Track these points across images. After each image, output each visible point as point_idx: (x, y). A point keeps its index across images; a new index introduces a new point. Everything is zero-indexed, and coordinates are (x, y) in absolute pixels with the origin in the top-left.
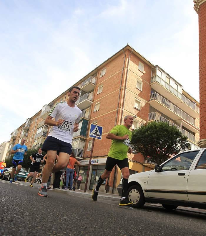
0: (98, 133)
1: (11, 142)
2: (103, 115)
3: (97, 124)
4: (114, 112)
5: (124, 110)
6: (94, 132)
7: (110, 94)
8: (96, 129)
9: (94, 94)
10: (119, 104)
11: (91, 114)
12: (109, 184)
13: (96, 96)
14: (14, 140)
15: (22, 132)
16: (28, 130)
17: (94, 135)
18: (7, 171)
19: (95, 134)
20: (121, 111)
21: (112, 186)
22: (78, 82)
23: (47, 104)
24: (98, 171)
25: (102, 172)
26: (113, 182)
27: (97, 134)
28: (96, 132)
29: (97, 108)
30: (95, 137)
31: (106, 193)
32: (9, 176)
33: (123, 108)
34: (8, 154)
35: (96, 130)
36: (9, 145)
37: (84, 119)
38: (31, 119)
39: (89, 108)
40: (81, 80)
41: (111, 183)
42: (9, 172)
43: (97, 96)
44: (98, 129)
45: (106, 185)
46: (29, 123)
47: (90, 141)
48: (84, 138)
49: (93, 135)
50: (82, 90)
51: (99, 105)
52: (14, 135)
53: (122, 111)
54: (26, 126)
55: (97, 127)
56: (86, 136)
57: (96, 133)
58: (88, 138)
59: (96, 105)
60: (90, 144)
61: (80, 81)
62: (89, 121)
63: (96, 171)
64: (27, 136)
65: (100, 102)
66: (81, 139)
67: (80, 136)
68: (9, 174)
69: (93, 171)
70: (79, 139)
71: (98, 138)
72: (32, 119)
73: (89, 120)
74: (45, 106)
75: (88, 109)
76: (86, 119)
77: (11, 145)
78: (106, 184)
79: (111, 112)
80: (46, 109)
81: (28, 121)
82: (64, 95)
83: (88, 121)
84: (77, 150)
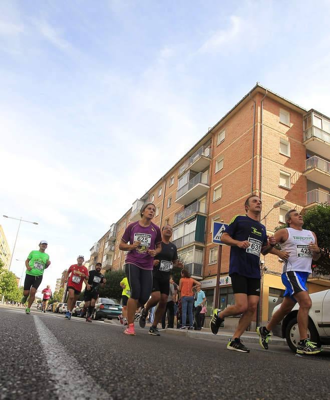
1: (92, 262)
3: (223, 222)
5: (262, 193)
6: (219, 234)
7: (237, 169)
9: (210, 173)
10: (254, 183)
11: (209, 206)
14: (96, 258)
15: (107, 246)
16: (114, 241)
23: (139, 199)
24: (230, 296)
29: (217, 195)
33: (260, 189)
37: (199, 215)
39: (205, 197)
43: (215, 176)
47: (211, 249)
48: (201, 245)
49: (219, 240)
50: (191, 170)
51: (221, 190)
52: (94, 250)
53: (260, 195)
54: (111, 235)
55: (223, 227)
56: (205, 242)
58: (208, 245)
59: (215, 191)
60: (212, 254)
61: (185, 156)
63: (226, 297)
64: (114, 251)
65: (221, 185)
66: (198, 248)
67: (194, 242)
69: (222, 297)
70: (194, 247)
72: (118, 224)
73: (206, 216)
74: (136, 203)
75: (203, 199)
76: (202, 214)
79: (240, 199)
80: (137, 207)
81: (113, 228)
82: (163, 182)
84: (193, 265)
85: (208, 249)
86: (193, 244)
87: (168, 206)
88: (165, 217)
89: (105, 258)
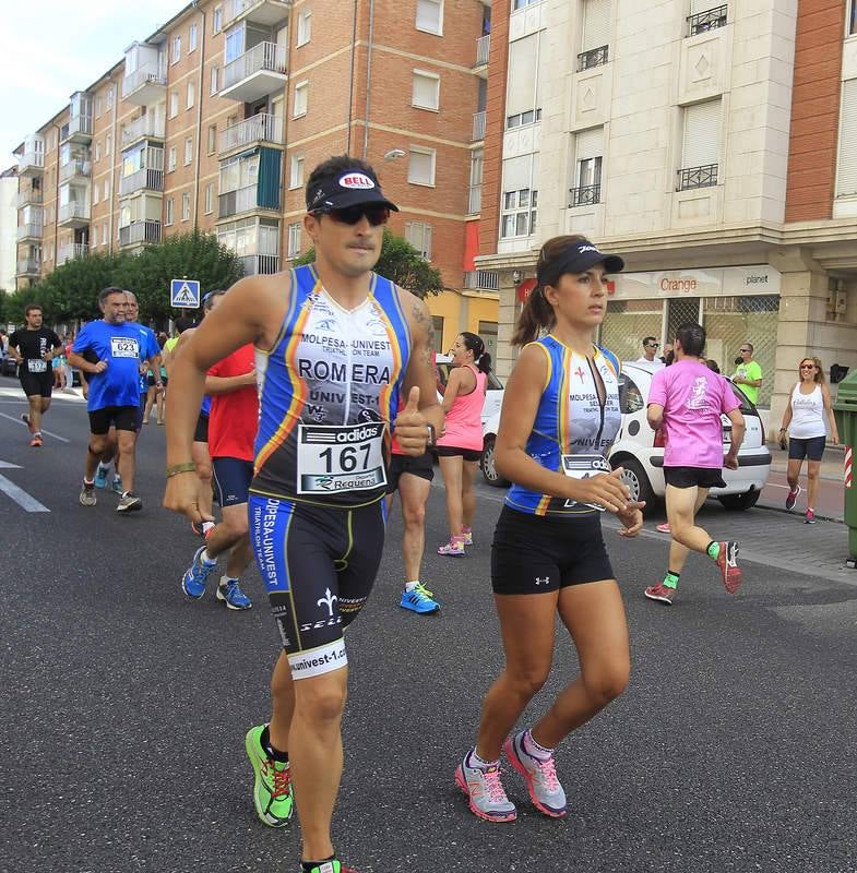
1: (26, 195)
2: (318, 136)
4: (343, 133)
5: (369, 126)
7: (329, 57)
9: (288, 43)
10: (352, 104)
11: (287, 127)
13: (295, 51)
15: (66, 157)
16: (89, 144)
29: (301, 104)
34: (26, 248)
36: (20, 211)
37: (265, 148)
38: (91, 93)
39: (282, 96)
43: (298, 53)
46: (82, 112)
47: (291, 225)
48: (272, 214)
51: (306, 94)
52: (29, 160)
54: (74, 123)
56: (280, 208)
58: (287, 215)
59: (298, 89)
60: (292, 236)
62: (282, 151)
64: (89, 175)
65: (306, 82)
66: (263, 221)
67: (257, 210)
70: (257, 219)
72: (93, 93)
73: (281, 148)
74: (135, 51)
76: (271, 146)
77: (27, 210)
79: (334, 129)
80: (138, 67)
81: (77, 102)
83: (280, 151)
84: (257, 259)
85: (286, 224)
86: (254, 214)
87: (214, 90)
88: (208, 120)
89: (65, 193)
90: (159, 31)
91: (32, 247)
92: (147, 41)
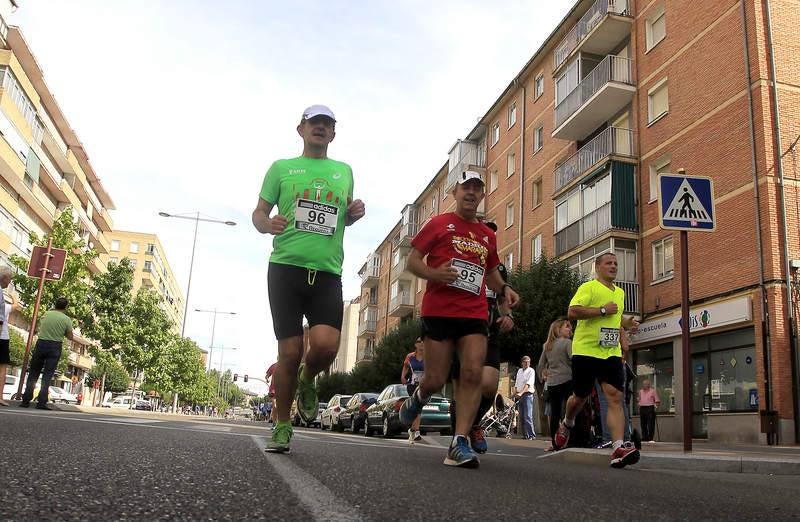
0: (697, 205)
1: (364, 301)
2: (691, 127)
3: (683, 173)
4: (738, 104)
5: (777, 86)
6: (677, 204)
7: (702, 34)
8: (685, 190)
9: (634, 56)
10: (751, 63)
11: (639, 136)
12: (777, 405)
13: (643, 58)
14: (374, 291)
15: (397, 260)
17: (683, 219)
18: (374, 406)
19: (683, 212)
20: (765, 93)
21: (791, 412)
22: (559, 28)
23: (463, 139)
24: (716, 358)
25: (733, 362)
26: (791, 398)
27: (691, 211)
28: (687, 203)
29: (658, 107)
30: (688, 224)
31: (769, 444)
32: (386, 421)
33: (771, 78)
34: (364, 342)
35: (686, 197)
36: (361, 312)
37: (615, 162)
39: (627, 114)
40: (569, 15)
41: (782, 399)
42: (381, 408)
43: (647, 58)
44: (691, 191)
45: (763, 413)
46: (411, 220)
47: (655, 243)
48: (629, 235)
49: (678, 218)
50: (583, 54)
51: (665, 92)
52: (369, 273)
53: (772, 91)
54: (404, 232)
55: (685, 184)
56: (637, 228)
57: (687, 208)
58: (646, 234)
59: (652, 95)
60: (658, 256)
61: (565, 20)
62: (635, 165)
63: (705, 361)
65: (665, 79)
66: (620, 243)
67: (611, 230)
68: (385, 413)
69: (695, 362)
70: (612, 241)
71: (700, 225)
73: (634, 161)
74: (457, 149)
75: (623, 120)
76: (623, 160)
77: (366, 311)
78: (762, 406)
79: (719, 108)
80: (461, 159)
81: (407, 215)
82: (516, 91)
83: (632, 165)
85: (647, 243)
86: (609, 235)
87: (537, 148)
88: (532, 176)
89: (395, 288)
90: (480, 123)
91: (368, 340)
92: (467, 138)
